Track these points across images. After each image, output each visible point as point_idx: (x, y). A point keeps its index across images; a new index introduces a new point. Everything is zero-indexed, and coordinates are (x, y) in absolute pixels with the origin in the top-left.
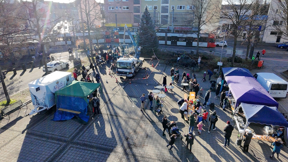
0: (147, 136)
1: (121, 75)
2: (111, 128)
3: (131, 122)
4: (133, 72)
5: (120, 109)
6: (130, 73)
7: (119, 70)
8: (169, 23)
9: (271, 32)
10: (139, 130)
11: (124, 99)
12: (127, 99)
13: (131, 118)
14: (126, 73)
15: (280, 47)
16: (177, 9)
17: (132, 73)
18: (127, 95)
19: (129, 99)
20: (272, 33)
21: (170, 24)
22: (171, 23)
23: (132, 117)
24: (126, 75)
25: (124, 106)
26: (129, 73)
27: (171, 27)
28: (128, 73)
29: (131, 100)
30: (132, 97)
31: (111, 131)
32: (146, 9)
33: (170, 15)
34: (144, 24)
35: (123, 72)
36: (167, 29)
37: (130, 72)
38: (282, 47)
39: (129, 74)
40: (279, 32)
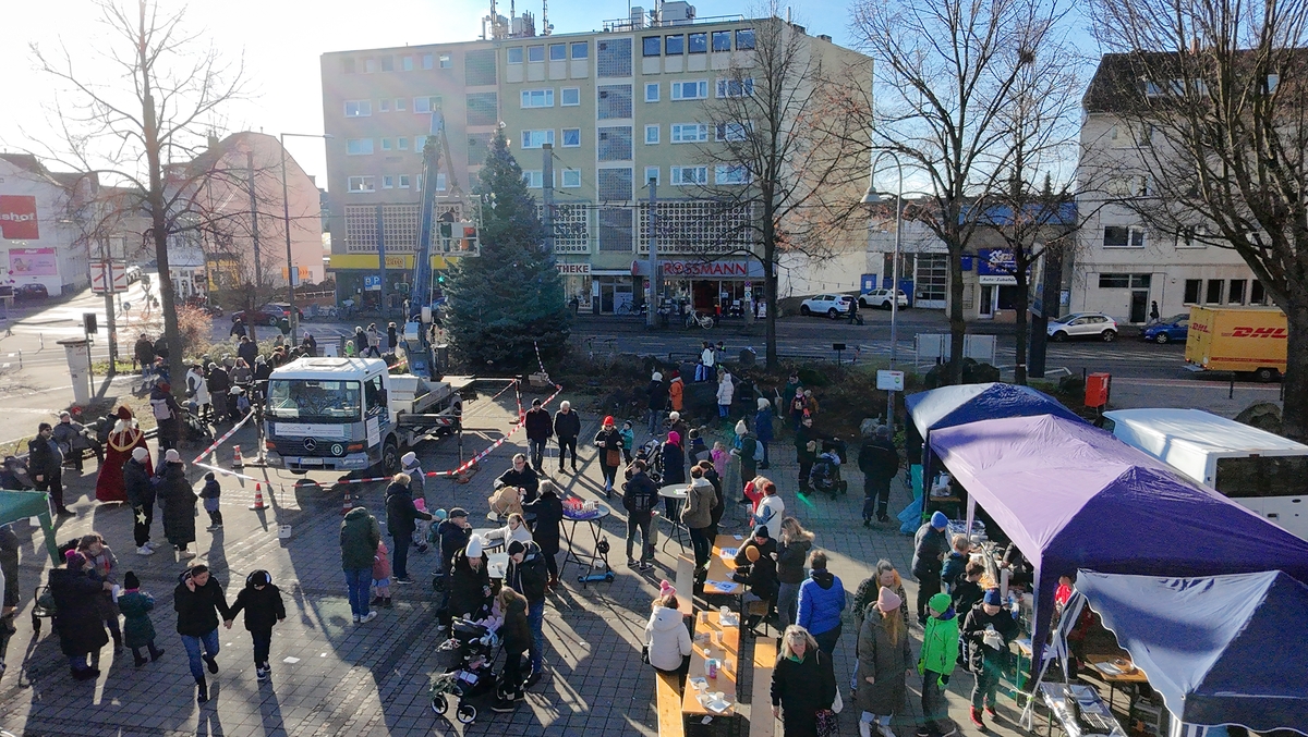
1: (295, 460)
4: (374, 439)
6: (348, 448)
7: (282, 429)
9: (1102, 276)
14: (322, 448)
15: (1154, 340)
16: (672, 183)
17: (362, 447)
20: (1107, 281)
24: (332, 460)
26: (345, 444)
27: (648, 263)
28: (337, 450)
32: (501, 143)
33: (639, 210)
35: (307, 440)
36: (629, 273)
37: (354, 443)
38: (1162, 338)
39: (344, 455)
40: (1135, 276)
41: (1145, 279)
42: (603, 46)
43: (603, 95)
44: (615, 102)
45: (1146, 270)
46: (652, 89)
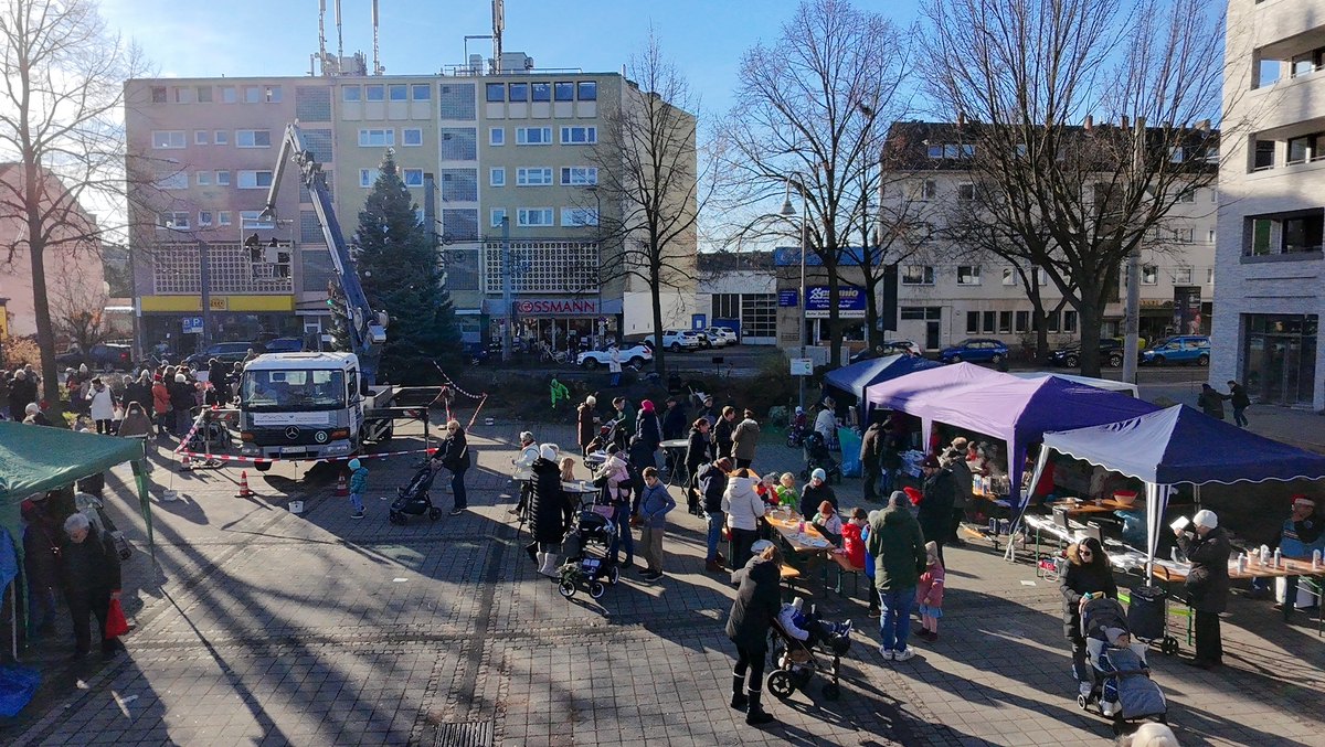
0: (575, 708)
1: (275, 449)
2: (259, 713)
3: (421, 657)
4: (353, 427)
5: (304, 601)
6: (333, 434)
7: (260, 419)
8: (487, 285)
9: (903, 309)
10: (489, 685)
11: (326, 557)
12: (344, 554)
13: (407, 637)
14: (305, 436)
16: (519, 224)
17: (345, 434)
18: (333, 538)
19: (360, 552)
20: (907, 314)
21: (490, 288)
22: (493, 284)
23: (414, 627)
24: (312, 448)
25: (334, 584)
26: (329, 431)
27: (497, 302)
28: (321, 437)
29: (374, 555)
30: (379, 543)
31: (259, 732)
32: (390, 168)
33: (486, 250)
34: (379, 236)
35: (290, 428)
36: (479, 312)
37: (337, 430)
39: (327, 442)
40: (928, 309)
41: (935, 312)
42: (445, 89)
43: (447, 137)
44: (459, 145)
45: (938, 304)
46: (497, 134)
